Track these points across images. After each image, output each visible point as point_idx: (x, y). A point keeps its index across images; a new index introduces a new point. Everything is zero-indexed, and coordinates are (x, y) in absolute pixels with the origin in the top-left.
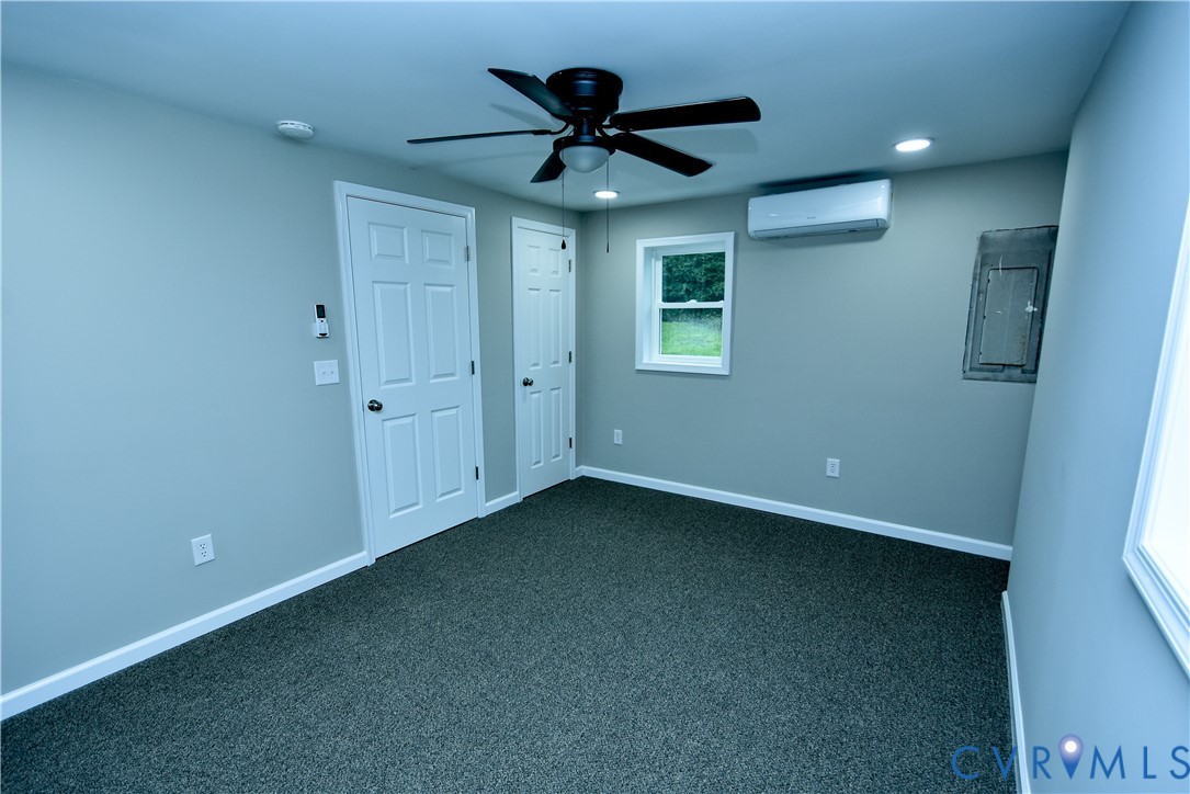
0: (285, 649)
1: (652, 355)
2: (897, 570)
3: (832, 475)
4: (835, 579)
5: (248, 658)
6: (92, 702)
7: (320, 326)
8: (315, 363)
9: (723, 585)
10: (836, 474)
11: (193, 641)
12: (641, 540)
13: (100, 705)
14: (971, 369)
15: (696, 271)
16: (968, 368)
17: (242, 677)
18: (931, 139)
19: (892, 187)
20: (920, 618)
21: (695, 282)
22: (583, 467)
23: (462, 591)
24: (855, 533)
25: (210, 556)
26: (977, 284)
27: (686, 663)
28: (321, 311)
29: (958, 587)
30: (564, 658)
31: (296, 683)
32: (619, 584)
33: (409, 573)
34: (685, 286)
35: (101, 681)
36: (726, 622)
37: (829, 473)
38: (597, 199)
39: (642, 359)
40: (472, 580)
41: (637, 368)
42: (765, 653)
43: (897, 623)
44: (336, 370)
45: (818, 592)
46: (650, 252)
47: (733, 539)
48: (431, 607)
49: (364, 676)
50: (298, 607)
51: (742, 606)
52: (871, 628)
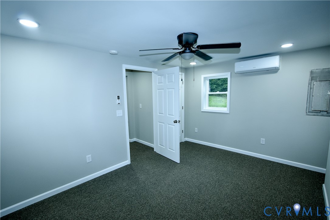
0: (108, 186)
1: (206, 107)
2: (285, 174)
3: (263, 143)
4: (264, 176)
5: (99, 188)
6: (62, 197)
7: (118, 101)
8: (117, 111)
9: (228, 176)
10: (264, 143)
11: (86, 182)
12: (203, 161)
13: (64, 198)
14: (309, 112)
15: (218, 81)
16: (308, 112)
17: (97, 193)
18: (293, 43)
19: (280, 57)
20: (294, 191)
21: (218, 85)
22: (186, 138)
23: (153, 173)
24: (271, 162)
25: (91, 160)
26: (310, 86)
27: (217, 200)
28: (118, 98)
29: (306, 181)
30: (181, 195)
31: (110, 196)
32: (197, 174)
33: (139, 167)
34: (215, 86)
35: (64, 191)
36: (230, 188)
37: (261, 143)
38: (191, 65)
39: (203, 108)
40: (156, 170)
41: (202, 111)
42: (242, 198)
43: (285, 192)
44: (122, 112)
45: (259, 180)
46: (205, 78)
47: (231, 162)
48: (145, 177)
49: (127, 196)
50: (111, 174)
51: (234, 183)
52: (277, 193)
